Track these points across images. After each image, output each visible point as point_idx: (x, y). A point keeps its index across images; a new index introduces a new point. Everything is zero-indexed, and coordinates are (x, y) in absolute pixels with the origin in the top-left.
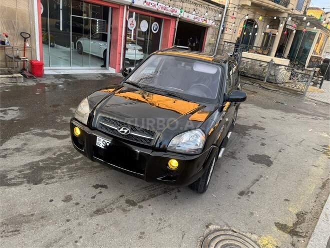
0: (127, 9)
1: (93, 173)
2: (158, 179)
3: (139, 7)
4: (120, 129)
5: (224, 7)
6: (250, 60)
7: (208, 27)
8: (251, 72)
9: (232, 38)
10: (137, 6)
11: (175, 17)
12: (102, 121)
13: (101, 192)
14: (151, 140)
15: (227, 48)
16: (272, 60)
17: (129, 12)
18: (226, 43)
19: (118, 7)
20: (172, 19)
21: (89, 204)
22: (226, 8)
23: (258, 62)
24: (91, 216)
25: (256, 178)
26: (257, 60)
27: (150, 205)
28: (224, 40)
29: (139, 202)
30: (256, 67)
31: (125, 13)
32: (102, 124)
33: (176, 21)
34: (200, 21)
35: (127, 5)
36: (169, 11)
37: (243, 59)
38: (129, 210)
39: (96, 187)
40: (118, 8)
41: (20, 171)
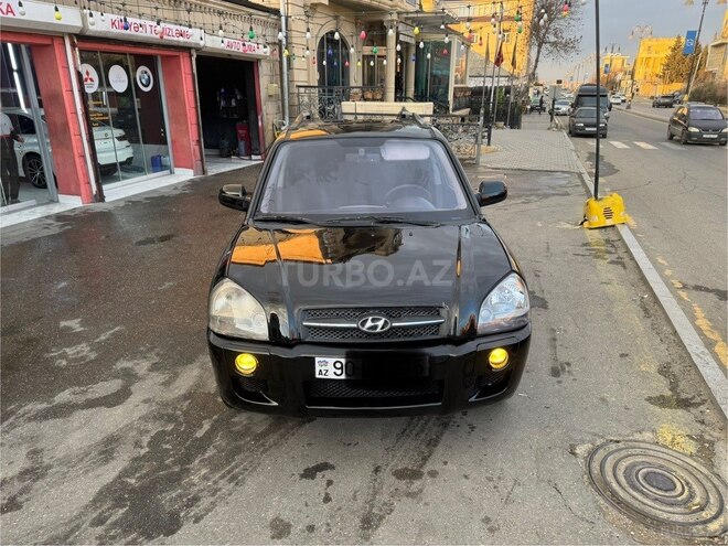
0: (73, 46)
1: (272, 450)
2: (470, 400)
3: (101, 35)
4: (363, 324)
5: (276, 12)
7: (259, 60)
9: (309, 76)
10: (97, 35)
11: (187, 49)
12: (309, 321)
13: (330, 483)
14: (439, 324)
15: (306, 99)
16: (404, 109)
17: (80, 51)
18: (302, 90)
19: (48, 42)
20: (181, 55)
21: (332, 517)
22: (283, 19)
24: (366, 538)
25: (548, 336)
27: (446, 463)
28: (296, 83)
29: (421, 467)
31: (71, 55)
32: (309, 327)
33: (191, 56)
34: (241, 51)
35: (71, 36)
36: (171, 33)
37: (347, 117)
38: (421, 491)
39: (309, 474)
40: (48, 45)
41: (100, 521)
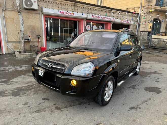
0: (85, 21)
2: (67, 92)
3: (90, 19)
4: (49, 65)
5: (138, 14)
6: (157, 39)
7: (130, 25)
8: (158, 46)
9: (145, 29)
10: (89, 19)
11: (110, 22)
12: (43, 62)
13: (44, 102)
14: (63, 69)
15: (142, 34)
18: (142, 32)
19: (80, 20)
20: (109, 23)
21: (35, 107)
22: (139, 15)
23: (162, 40)
24: (32, 113)
25: (145, 100)
26: (161, 39)
27: (68, 110)
28: (140, 31)
29: (62, 108)
30: (162, 43)
31: (84, 23)
33: (111, 23)
34: (125, 22)
35: (85, 19)
36: (107, 18)
37: (153, 39)
38: (55, 112)
